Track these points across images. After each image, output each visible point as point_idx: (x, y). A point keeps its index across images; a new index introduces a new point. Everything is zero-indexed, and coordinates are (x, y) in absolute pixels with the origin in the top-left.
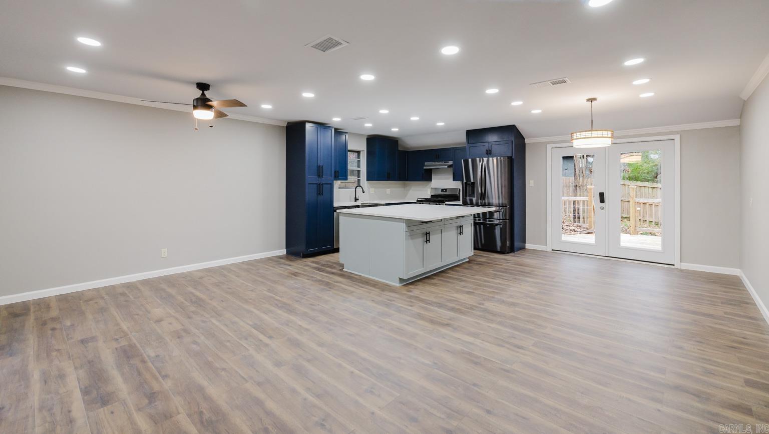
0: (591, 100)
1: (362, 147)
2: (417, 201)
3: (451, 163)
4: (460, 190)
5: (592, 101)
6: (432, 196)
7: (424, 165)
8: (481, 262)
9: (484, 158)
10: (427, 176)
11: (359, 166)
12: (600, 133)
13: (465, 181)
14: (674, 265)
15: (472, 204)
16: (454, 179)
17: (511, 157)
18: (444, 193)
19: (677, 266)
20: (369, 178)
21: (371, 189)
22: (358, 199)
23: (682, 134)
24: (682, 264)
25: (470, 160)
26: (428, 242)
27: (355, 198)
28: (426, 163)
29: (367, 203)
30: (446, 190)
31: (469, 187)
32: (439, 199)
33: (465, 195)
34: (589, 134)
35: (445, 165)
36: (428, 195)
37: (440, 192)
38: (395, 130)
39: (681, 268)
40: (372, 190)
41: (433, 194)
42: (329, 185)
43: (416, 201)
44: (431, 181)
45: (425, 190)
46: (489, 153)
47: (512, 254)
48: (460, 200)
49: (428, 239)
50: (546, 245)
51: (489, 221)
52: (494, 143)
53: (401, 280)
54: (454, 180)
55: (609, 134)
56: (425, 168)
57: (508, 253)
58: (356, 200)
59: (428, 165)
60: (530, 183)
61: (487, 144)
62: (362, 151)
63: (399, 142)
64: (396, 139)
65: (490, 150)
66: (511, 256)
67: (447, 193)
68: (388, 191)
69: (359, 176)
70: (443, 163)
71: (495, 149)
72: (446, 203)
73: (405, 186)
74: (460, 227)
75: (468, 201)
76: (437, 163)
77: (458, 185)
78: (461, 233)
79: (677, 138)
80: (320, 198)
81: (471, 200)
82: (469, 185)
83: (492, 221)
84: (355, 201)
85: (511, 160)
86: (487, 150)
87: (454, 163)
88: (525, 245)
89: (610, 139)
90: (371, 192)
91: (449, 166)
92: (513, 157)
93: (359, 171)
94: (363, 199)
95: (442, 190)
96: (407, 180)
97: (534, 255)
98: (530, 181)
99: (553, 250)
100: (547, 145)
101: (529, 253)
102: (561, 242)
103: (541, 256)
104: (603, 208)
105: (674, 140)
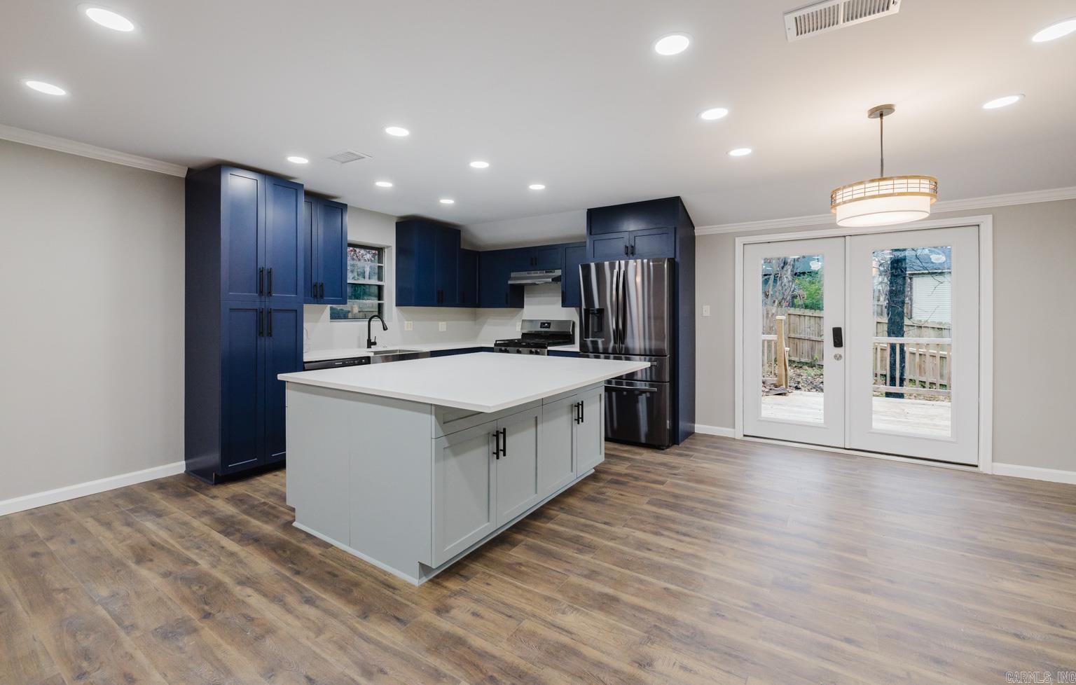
0: (881, 112)
1: (387, 238)
2: (496, 345)
3: (558, 273)
4: (574, 323)
5: (881, 115)
6: (524, 335)
7: (509, 278)
8: (620, 475)
9: (621, 261)
10: (515, 299)
11: (380, 278)
12: (900, 185)
13: (584, 306)
14: (977, 466)
15: (596, 353)
16: (564, 304)
17: (673, 259)
18: (547, 330)
19: (983, 468)
20: (401, 301)
21: (406, 322)
22: (375, 344)
23: (996, 213)
24: (995, 464)
25: (593, 265)
26: (501, 453)
27: (369, 340)
28: (513, 275)
29: (396, 351)
30: (549, 324)
31: (593, 320)
32: (537, 341)
33: (585, 333)
34: (872, 188)
35: (548, 277)
36: (516, 335)
37: (538, 329)
38: (447, 202)
39: (994, 473)
40: (408, 325)
41: (525, 331)
42: (292, 315)
43: (493, 346)
44: (522, 306)
45: (510, 326)
46: (630, 252)
47: (674, 449)
48: (574, 343)
49: (501, 447)
50: (734, 428)
51: (627, 385)
52: (640, 233)
53: (424, 569)
54: (562, 306)
55: (926, 186)
56: (510, 282)
57: (668, 447)
58: (370, 344)
59: (517, 278)
60: (704, 310)
61: (627, 234)
62: (388, 247)
63: (462, 234)
64: (456, 228)
65: (632, 247)
66: (674, 454)
67: (552, 329)
68: (442, 326)
69: (380, 297)
70: (544, 274)
71: (641, 245)
72: (549, 348)
73: (475, 317)
74: (578, 406)
75: (590, 345)
76: (533, 274)
77: (570, 315)
78: (580, 419)
79: (987, 222)
80: (265, 343)
81: (594, 343)
82: (593, 314)
83: (631, 384)
84: (369, 346)
85: (673, 264)
86: (627, 247)
87: (565, 273)
88: (694, 428)
89: (929, 198)
90: (406, 329)
91: (556, 280)
92: (677, 260)
93: (380, 288)
94: (386, 342)
95: (543, 325)
96: (479, 306)
97: (717, 451)
98: (704, 307)
99: (745, 436)
100: (736, 239)
101: (707, 447)
102: (759, 420)
103: (731, 453)
104: (840, 356)
105: (978, 225)
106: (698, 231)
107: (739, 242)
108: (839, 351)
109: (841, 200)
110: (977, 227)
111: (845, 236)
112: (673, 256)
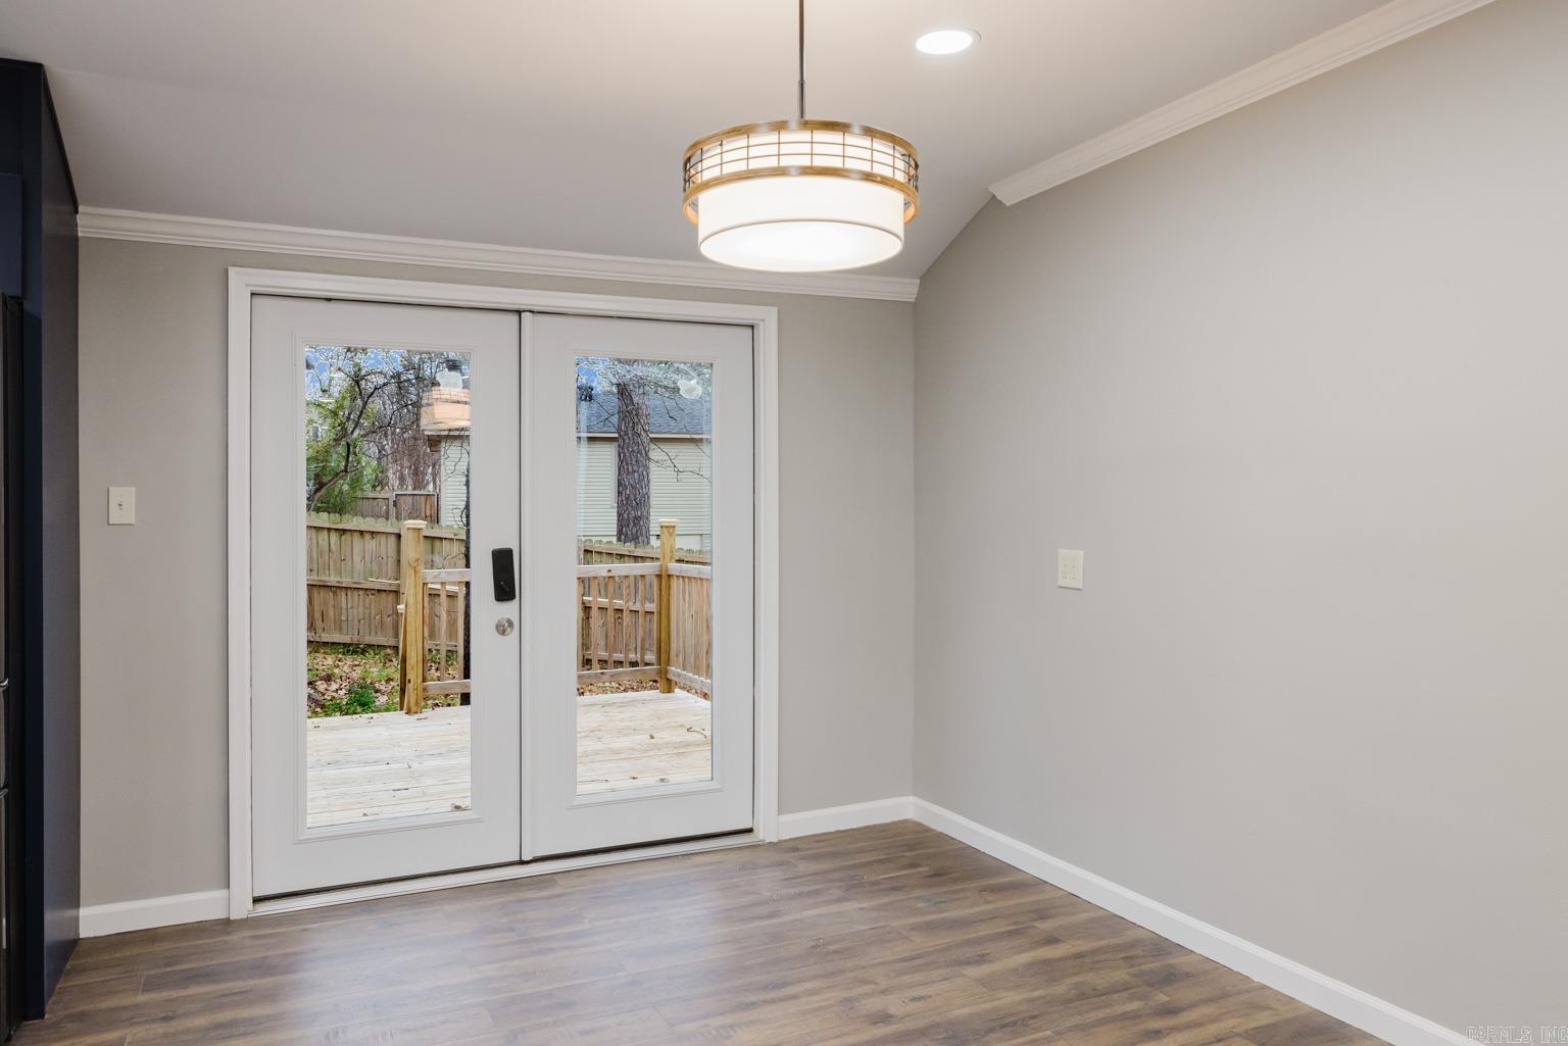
14: (750, 831)
19: (764, 831)
24: (783, 817)
39: (781, 836)
50: (227, 885)
79: (770, 322)
97: (193, 990)
98: (113, 491)
99: (257, 900)
100: (232, 271)
101: (150, 986)
102: (300, 842)
103: (251, 983)
104: (511, 624)
105: (752, 327)
106: (91, 222)
107: (241, 282)
108: (508, 610)
109: (715, 173)
110: (750, 331)
111: (519, 312)
112: (17, 291)
